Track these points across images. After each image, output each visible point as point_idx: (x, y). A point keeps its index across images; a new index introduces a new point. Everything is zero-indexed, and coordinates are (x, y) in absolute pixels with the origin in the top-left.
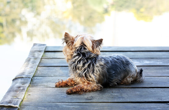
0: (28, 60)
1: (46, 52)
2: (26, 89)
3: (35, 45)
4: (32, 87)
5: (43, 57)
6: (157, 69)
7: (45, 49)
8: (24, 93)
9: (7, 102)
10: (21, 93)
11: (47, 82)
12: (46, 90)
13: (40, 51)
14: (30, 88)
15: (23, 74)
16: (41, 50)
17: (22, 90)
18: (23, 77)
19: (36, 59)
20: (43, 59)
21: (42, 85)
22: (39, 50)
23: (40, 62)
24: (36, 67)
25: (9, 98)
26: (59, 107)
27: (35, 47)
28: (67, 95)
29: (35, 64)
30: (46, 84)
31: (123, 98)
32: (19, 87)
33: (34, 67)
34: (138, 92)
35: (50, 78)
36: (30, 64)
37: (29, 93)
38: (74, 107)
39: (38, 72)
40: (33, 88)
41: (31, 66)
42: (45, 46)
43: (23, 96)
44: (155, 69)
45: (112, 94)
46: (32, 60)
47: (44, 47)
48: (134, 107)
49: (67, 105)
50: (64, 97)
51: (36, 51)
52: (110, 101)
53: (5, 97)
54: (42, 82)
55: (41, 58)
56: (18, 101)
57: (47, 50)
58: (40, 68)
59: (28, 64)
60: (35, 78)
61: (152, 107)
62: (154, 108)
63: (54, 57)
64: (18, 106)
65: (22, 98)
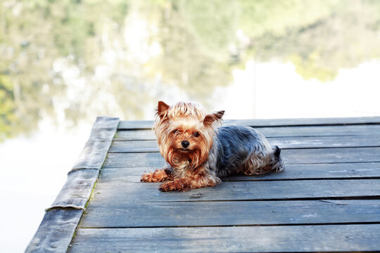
0: (90, 144)
1: (119, 130)
2: (92, 185)
3: (99, 119)
4: (102, 182)
5: (115, 139)
6: (312, 153)
7: (118, 126)
8: (90, 190)
9: (64, 202)
10: (86, 190)
11: (126, 175)
12: (125, 186)
13: (109, 130)
14: (99, 184)
15: (84, 163)
16: (111, 127)
17: (87, 186)
18: (85, 169)
19: (103, 141)
20: (115, 142)
21: (119, 180)
22: (107, 127)
23: (111, 147)
24: (106, 154)
25: (67, 197)
26: (147, 208)
27: (100, 122)
28: (159, 192)
29: (102, 150)
30: (124, 178)
31: (250, 194)
32: (81, 183)
33: (102, 154)
34: (276, 186)
35: (131, 170)
36: (95, 150)
37: (98, 191)
38: (172, 207)
39: (110, 162)
40: (104, 184)
41: (96, 153)
42: (117, 122)
43: (89, 194)
44: (309, 153)
45: (233, 189)
46: (96, 143)
47: (115, 123)
48: (267, 206)
49: (161, 205)
50: (155, 196)
51: (102, 129)
52: (229, 199)
53: (59, 196)
54: (118, 176)
55: (113, 141)
56: (81, 201)
57: (121, 127)
58: (111, 156)
59: (92, 149)
60: (106, 170)
61: (296, 205)
62: (299, 206)
63: (134, 138)
64: (82, 207)
65: (88, 197)
